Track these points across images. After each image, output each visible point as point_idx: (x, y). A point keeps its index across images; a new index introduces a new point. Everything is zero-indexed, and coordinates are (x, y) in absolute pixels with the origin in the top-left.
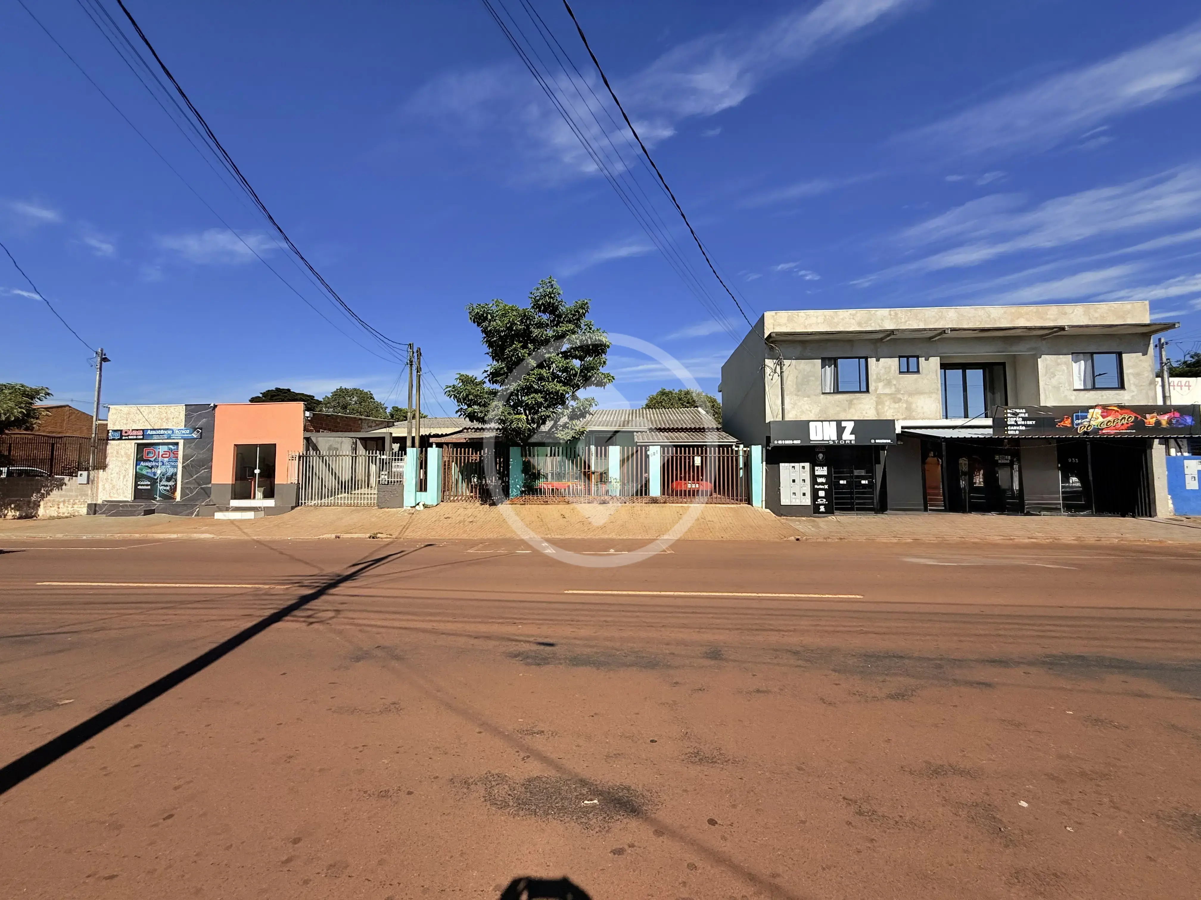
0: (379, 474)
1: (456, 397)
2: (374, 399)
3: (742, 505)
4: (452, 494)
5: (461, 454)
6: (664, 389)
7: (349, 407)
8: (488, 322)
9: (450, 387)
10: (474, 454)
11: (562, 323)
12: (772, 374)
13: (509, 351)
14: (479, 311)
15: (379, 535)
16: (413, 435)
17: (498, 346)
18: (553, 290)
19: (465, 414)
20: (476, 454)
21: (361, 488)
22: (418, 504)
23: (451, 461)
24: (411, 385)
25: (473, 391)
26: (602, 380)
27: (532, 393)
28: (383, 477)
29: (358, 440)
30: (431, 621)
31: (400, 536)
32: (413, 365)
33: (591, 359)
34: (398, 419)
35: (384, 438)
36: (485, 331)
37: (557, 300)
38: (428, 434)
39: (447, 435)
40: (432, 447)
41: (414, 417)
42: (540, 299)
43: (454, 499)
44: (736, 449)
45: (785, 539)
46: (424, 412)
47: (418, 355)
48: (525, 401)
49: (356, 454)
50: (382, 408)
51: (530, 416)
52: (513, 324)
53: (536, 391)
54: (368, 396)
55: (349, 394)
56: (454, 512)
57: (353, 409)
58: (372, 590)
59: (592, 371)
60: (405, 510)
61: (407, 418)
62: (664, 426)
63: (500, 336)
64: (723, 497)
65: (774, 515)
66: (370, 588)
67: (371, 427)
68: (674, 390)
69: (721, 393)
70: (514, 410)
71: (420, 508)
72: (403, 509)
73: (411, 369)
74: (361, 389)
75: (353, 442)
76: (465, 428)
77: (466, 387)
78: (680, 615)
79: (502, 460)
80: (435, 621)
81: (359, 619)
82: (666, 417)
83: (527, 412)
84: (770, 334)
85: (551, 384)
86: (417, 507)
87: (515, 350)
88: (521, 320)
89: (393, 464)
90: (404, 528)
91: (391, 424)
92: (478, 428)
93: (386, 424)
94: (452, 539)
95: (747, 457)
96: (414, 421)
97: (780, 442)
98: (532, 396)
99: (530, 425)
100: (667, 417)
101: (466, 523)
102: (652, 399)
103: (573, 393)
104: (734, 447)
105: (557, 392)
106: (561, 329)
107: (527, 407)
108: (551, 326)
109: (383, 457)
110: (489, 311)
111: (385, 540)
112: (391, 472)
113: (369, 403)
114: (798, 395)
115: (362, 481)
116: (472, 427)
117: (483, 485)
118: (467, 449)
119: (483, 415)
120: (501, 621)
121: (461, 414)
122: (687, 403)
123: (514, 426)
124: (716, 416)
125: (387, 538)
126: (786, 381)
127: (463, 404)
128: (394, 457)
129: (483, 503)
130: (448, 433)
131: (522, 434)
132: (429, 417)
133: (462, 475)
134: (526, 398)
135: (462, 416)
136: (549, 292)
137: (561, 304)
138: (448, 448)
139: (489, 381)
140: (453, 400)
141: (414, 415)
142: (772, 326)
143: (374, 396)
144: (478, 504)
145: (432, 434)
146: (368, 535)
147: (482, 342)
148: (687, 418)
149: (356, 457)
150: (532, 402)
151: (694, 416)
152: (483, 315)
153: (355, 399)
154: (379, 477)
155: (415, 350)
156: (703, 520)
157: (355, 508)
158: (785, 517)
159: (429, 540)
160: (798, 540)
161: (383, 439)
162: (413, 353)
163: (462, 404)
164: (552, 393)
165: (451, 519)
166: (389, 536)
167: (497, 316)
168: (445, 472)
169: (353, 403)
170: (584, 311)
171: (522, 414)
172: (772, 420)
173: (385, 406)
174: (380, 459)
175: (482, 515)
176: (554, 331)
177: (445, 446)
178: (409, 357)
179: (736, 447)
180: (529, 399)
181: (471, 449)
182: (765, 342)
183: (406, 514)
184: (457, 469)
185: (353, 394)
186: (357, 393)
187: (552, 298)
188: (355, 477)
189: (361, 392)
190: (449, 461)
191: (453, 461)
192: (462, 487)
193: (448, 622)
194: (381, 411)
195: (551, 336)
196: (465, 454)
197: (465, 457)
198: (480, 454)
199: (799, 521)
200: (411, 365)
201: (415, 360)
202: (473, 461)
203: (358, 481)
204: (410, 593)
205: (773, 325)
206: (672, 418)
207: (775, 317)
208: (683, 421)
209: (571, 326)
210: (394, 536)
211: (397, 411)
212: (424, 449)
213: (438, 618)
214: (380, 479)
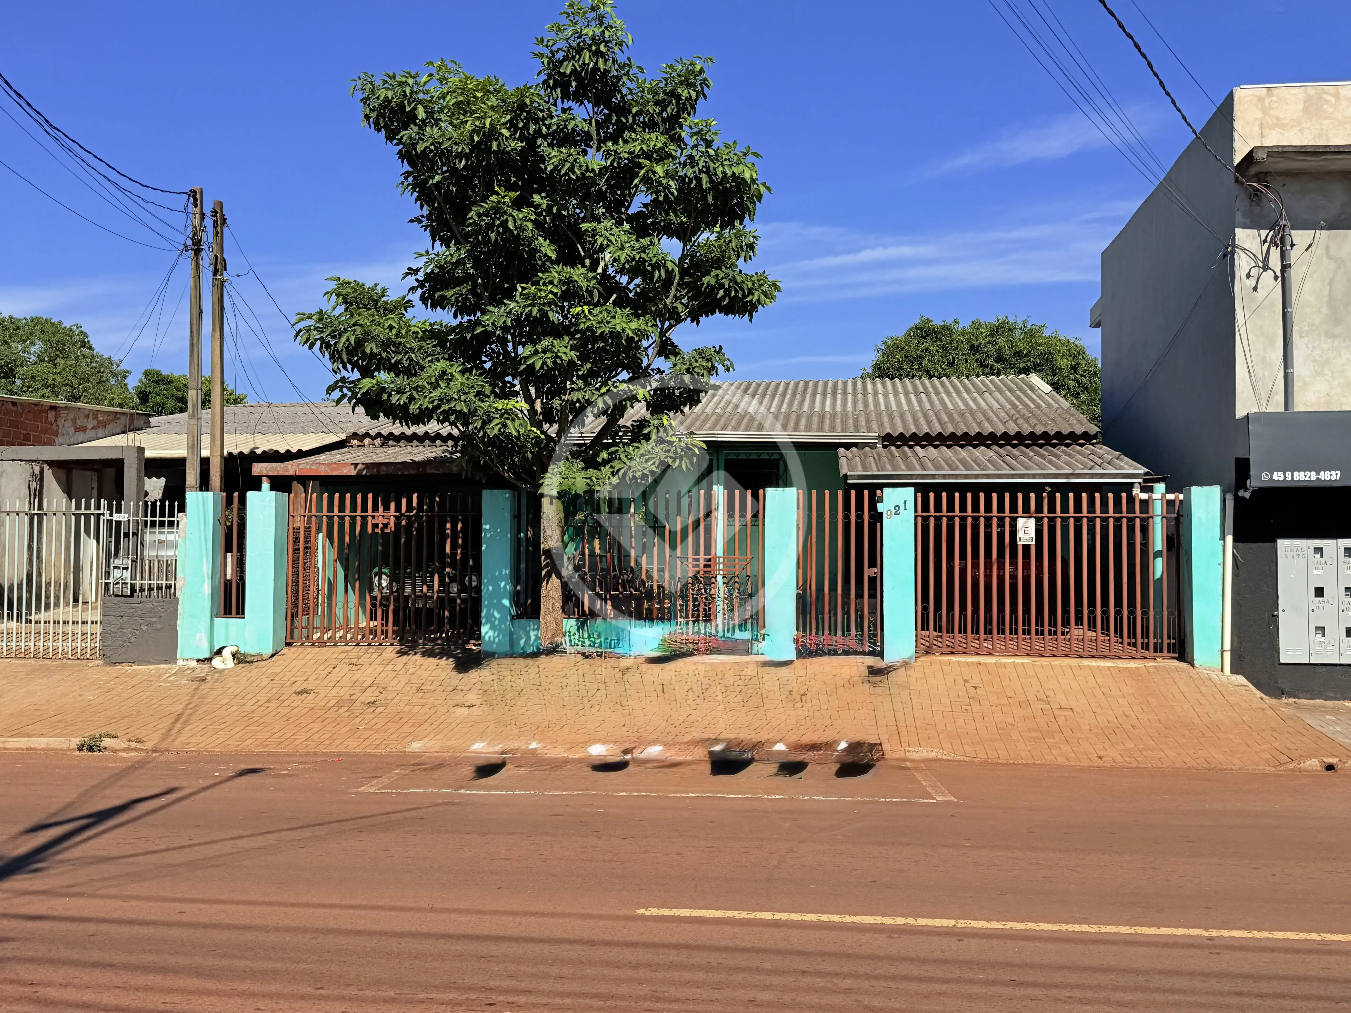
0: (108, 565)
1: (328, 346)
2: (90, 348)
3: (1160, 662)
4: (317, 623)
5: (342, 508)
6: (928, 321)
7: (20, 371)
8: (416, 129)
9: (310, 317)
10: (381, 509)
11: (631, 129)
12: (1254, 272)
13: (479, 215)
14: (390, 94)
15: (107, 742)
16: (205, 453)
17: (448, 197)
18: (603, 32)
19: (354, 395)
20: (387, 508)
21: (57, 605)
22: (219, 652)
23: (313, 529)
24: (196, 311)
25: (376, 330)
26: (745, 296)
27: (545, 334)
28: (117, 573)
29: (46, 467)
30: (253, 995)
31: (164, 745)
32: (203, 254)
33: (713, 237)
34: (163, 406)
35: (121, 461)
36: (408, 155)
37: (614, 61)
38: (246, 451)
39: (301, 454)
40: (259, 489)
41: (206, 401)
42: (566, 59)
43: (322, 636)
44: (1144, 496)
45: (1291, 766)
46: (236, 386)
47: (215, 223)
48: (526, 358)
49: (40, 507)
50: (115, 375)
51: (539, 402)
52: (492, 134)
53: (557, 331)
54: (76, 338)
55: (20, 332)
56: (323, 674)
57: (33, 377)
58: (81, 901)
59: (714, 272)
60: (182, 670)
61: (186, 403)
62: (926, 429)
63: (453, 170)
64: (1102, 637)
65: (1258, 693)
66: (81, 895)
67: (83, 429)
68: (956, 322)
69: (1099, 330)
70: (494, 385)
71: (224, 663)
72: (175, 668)
73: (197, 265)
74: (55, 320)
75: (33, 475)
76: (355, 436)
77: (356, 318)
78: (975, 989)
79: (459, 526)
80: (264, 995)
81: (49, 984)
82: (932, 404)
83: (532, 390)
84: (1251, 152)
85: (596, 311)
86: (217, 662)
87: (497, 210)
88: (511, 120)
89: (148, 538)
90: (177, 720)
91: (139, 423)
92: (391, 434)
93: (124, 421)
94: (316, 754)
95: (1177, 519)
96: (206, 414)
97: (1278, 476)
98: (545, 343)
99: (539, 426)
100: (937, 402)
101: (357, 707)
102: (892, 349)
103: (662, 333)
104: (1136, 491)
105: (615, 335)
106: (629, 147)
107: (529, 375)
108: (600, 141)
109: (116, 517)
110: (421, 96)
111: (124, 755)
112: (142, 560)
113: (77, 358)
114: (1333, 337)
115: (58, 584)
116: (373, 433)
117: (407, 598)
118: (359, 496)
119: (404, 399)
120: (451, 996)
121: (343, 396)
122: (998, 360)
123: (493, 430)
124: (1083, 397)
125: (129, 749)
126: (1299, 293)
127: (349, 367)
128: (149, 519)
129: (405, 649)
130: (304, 449)
131: (519, 453)
132: (250, 401)
133: (346, 569)
134: (529, 349)
135: (346, 400)
136: (593, 38)
137: (627, 74)
138: (306, 492)
139: (423, 299)
140: (320, 356)
141: (208, 394)
142: (1256, 129)
143: (93, 340)
144: (390, 652)
145: (259, 451)
146: (76, 741)
147: (401, 189)
148: (996, 405)
149: (40, 516)
150: (544, 363)
151: (1019, 398)
152: (401, 107)
153: (37, 348)
154: (108, 574)
155: (207, 210)
156: (1041, 705)
157: (40, 662)
158: (1291, 700)
159: (251, 755)
160: (1330, 767)
161: (117, 465)
162: (203, 216)
163: (345, 367)
164: (602, 337)
165: (312, 695)
166: (133, 744)
167: (441, 110)
168: (295, 561)
169: (33, 358)
170: (694, 95)
171: (516, 394)
172: (1255, 410)
173: (122, 367)
174: (110, 521)
175: (402, 684)
176: (608, 153)
177: (296, 486)
178: (190, 229)
179: (1144, 490)
180: (536, 352)
181: (370, 496)
182: (1237, 180)
183: (184, 682)
184: (332, 554)
185: (31, 334)
186: (43, 332)
187: (602, 55)
188: (39, 574)
189: (56, 328)
190: (308, 529)
191: (319, 530)
192: (346, 602)
193: (302, 997)
194: (113, 381)
195: (596, 168)
196: (354, 509)
197: (353, 518)
198: (398, 509)
199: (1335, 711)
200: (197, 252)
201: (208, 237)
202: (378, 530)
203: (48, 584)
204: (193, 912)
205: (1261, 126)
206: (950, 406)
207: (1267, 101)
208: (984, 414)
209: (656, 140)
210: (148, 746)
211: (157, 382)
212: (236, 494)
213: (273, 987)
214: (111, 581)
